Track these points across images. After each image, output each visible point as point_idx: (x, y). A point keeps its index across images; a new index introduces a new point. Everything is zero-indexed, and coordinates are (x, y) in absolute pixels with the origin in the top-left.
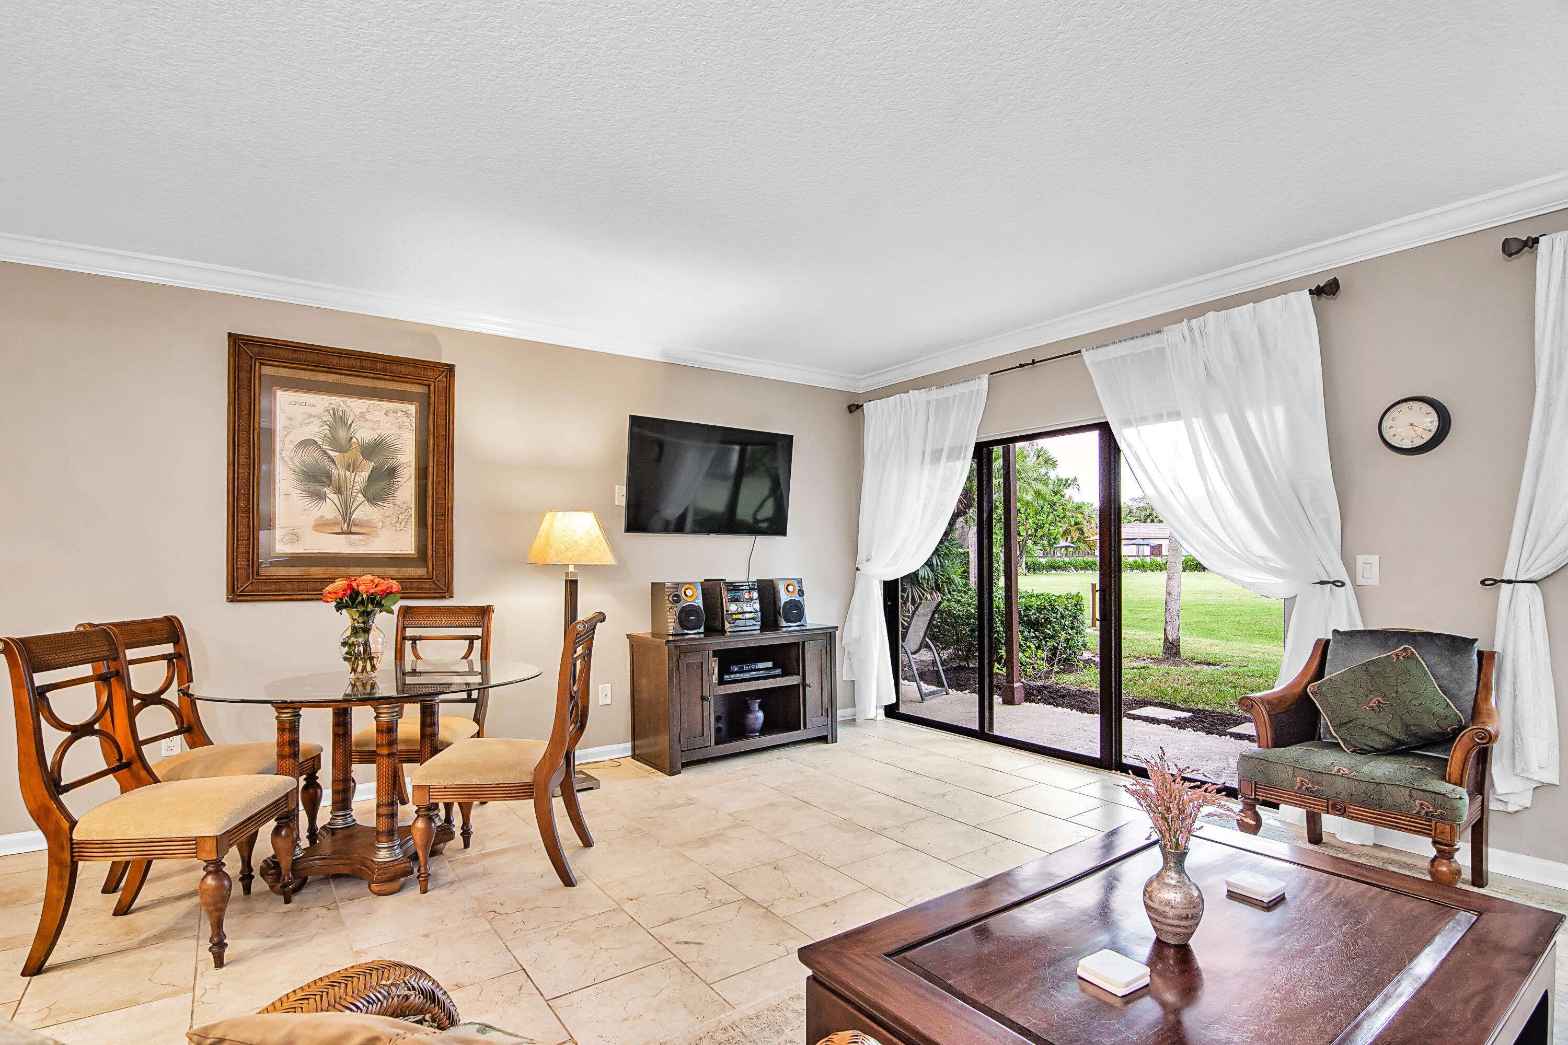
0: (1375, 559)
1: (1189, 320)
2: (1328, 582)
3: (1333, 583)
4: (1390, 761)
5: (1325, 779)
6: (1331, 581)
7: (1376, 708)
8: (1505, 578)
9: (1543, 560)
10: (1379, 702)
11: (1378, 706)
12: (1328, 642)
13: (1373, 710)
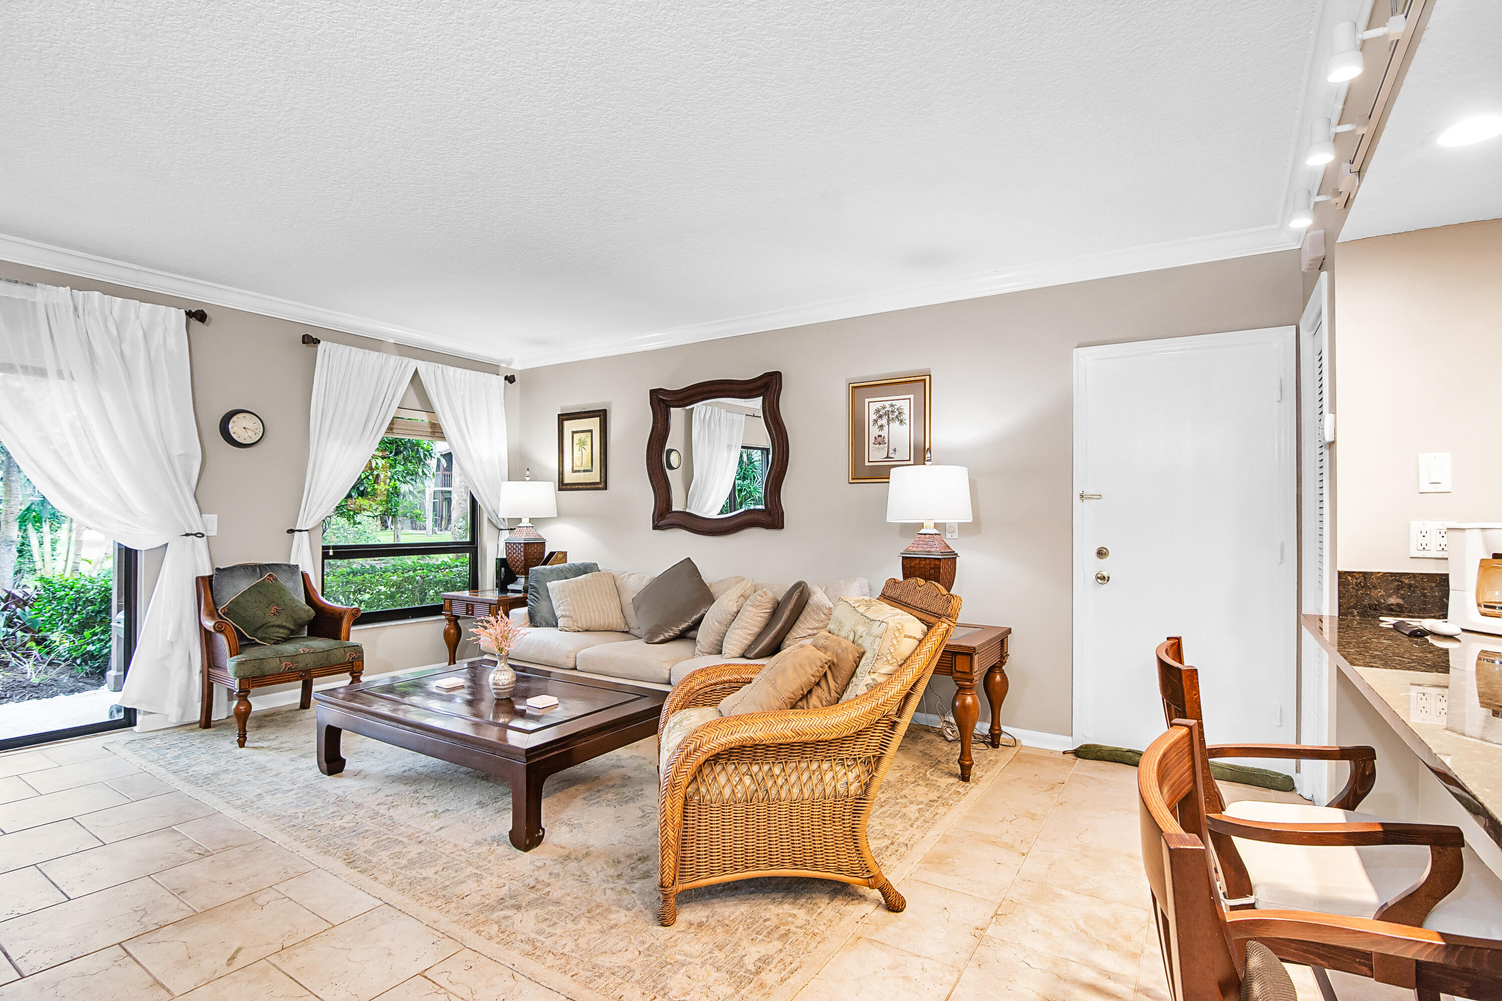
0: (214, 517)
1: (71, 289)
2: (192, 534)
3: (195, 535)
4: (293, 643)
5: (299, 659)
6: (194, 533)
7: (276, 613)
8: (297, 528)
9: (311, 522)
10: (276, 610)
11: (277, 612)
12: (211, 577)
13: (275, 615)
